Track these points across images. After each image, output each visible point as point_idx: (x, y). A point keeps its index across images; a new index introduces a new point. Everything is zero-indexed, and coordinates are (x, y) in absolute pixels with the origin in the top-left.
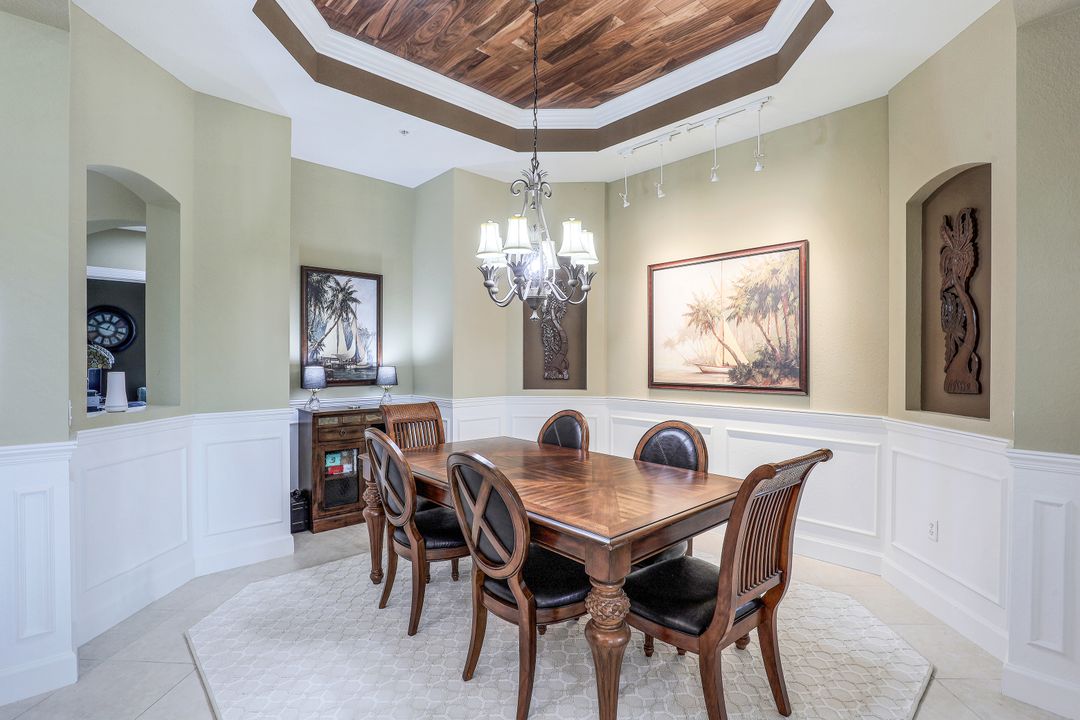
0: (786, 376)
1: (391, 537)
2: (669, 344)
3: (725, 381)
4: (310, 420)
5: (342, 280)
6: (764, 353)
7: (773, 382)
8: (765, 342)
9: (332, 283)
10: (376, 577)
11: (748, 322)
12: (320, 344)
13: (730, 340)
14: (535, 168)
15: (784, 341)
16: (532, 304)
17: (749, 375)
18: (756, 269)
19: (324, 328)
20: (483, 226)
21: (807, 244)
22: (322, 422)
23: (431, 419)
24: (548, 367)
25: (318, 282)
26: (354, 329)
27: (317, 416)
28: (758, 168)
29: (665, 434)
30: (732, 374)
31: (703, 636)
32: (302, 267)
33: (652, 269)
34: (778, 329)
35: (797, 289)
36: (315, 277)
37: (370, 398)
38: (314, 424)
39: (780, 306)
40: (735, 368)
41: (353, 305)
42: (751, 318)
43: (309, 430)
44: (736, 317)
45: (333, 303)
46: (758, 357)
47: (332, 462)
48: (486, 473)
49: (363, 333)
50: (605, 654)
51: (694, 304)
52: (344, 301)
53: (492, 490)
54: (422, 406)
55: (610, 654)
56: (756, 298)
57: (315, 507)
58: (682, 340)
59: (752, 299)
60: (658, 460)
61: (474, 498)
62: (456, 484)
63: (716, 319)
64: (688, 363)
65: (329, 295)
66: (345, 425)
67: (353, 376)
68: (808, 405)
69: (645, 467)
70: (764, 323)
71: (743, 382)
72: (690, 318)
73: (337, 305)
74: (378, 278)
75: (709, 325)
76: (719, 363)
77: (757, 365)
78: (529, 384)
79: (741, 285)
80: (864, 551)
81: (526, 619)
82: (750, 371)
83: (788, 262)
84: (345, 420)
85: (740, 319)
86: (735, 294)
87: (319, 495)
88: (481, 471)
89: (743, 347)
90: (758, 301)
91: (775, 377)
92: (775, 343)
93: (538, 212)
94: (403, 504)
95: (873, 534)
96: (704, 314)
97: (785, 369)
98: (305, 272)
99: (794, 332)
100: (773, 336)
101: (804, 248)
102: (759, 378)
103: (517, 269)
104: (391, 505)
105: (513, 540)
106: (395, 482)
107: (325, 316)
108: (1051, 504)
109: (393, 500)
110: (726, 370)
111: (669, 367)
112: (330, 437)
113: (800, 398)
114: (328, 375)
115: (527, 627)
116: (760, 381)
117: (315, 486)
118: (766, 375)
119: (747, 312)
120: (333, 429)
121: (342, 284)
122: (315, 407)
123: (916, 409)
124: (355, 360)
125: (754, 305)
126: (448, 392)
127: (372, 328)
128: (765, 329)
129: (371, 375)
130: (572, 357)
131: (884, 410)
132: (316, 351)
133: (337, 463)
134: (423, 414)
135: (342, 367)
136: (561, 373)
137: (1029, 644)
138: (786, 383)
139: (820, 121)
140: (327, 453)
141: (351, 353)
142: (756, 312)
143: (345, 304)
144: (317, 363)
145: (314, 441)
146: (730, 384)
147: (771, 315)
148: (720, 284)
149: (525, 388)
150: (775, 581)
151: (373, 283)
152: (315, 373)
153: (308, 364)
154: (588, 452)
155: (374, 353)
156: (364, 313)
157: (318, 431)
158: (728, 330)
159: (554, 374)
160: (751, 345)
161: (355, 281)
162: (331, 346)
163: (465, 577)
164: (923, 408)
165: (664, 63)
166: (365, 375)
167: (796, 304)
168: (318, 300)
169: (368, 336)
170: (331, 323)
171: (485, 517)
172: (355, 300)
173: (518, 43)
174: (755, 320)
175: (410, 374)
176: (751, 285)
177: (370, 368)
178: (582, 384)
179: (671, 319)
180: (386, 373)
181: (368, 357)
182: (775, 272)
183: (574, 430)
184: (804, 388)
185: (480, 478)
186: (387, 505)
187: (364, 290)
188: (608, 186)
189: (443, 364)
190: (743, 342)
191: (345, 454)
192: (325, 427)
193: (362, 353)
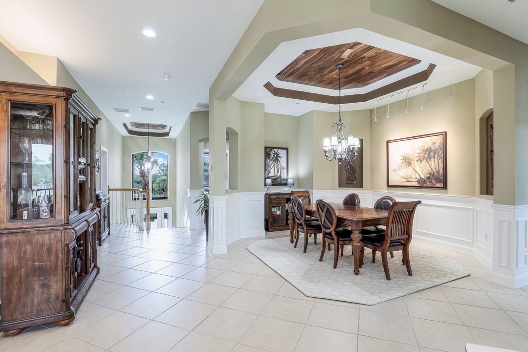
0: (438, 182)
1: (298, 227)
2: (395, 170)
3: (416, 184)
4: (268, 196)
5: (276, 150)
6: (430, 174)
7: (433, 185)
8: (430, 169)
9: (273, 152)
10: (292, 241)
11: (424, 162)
12: (269, 172)
13: (417, 169)
14: (340, 120)
15: (437, 169)
16: (340, 160)
17: (425, 182)
18: (427, 142)
19: (271, 166)
20: (324, 139)
21: (446, 133)
22: (272, 197)
23: (307, 196)
24: (348, 179)
25: (269, 151)
26: (279, 166)
27: (270, 195)
28: (422, 109)
29: (384, 200)
30: (418, 182)
31: (382, 247)
33: (388, 142)
34: (435, 165)
35: (442, 150)
36: (268, 150)
37: (285, 190)
38: (269, 197)
39: (436, 156)
40: (419, 180)
41: (279, 158)
42: (425, 160)
43: (268, 200)
44: (420, 160)
46: (428, 175)
47: (274, 210)
48: (326, 204)
49: (282, 168)
50: (355, 248)
51: (404, 155)
52: (276, 157)
53: (328, 209)
54: (304, 192)
55: (356, 248)
56: (427, 153)
57: (269, 223)
58: (399, 169)
59: (426, 153)
60: (381, 209)
61: (323, 212)
62: (318, 209)
63: (412, 161)
64: (402, 178)
65: (272, 156)
66: (278, 198)
67: (280, 182)
68: (447, 193)
69: (377, 210)
70: (430, 162)
71: (422, 185)
72: (402, 161)
73: (274, 159)
74: (287, 149)
75: (410, 163)
76: (413, 178)
77: (428, 178)
78: (340, 186)
79: (421, 148)
80: (466, 247)
81: (336, 243)
82: (425, 181)
83: (439, 140)
84: (278, 196)
85: (421, 161)
86: (419, 152)
87: (270, 220)
88: (325, 204)
89: (422, 171)
90: (428, 154)
91: (434, 183)
92: (434, 170)
93: (341, 133)
94: (302, 216)
95: (471, 241)
96: (408, 159)
97: (438, 180)
98: (266, 148)
99: (441, 166)
100: (433, 167)
101: (445, 134)
102: (428, 183)
103: (335, 151)
104: (298, 217)
105: (333, 222)
106: (300, 210)
107: (271, 162)
108: (504, 221)
109: (299, 216)
110: (416, 180)
111: (395, 179)
112: (274, 202)
113: (443, 191)
114: (272, 182)
115: (336, 245)
116: (429, 184)
117: (269, 217)
118: (431, 182)
119: (424, 158)
120: (274, 199)
121: (276, 152)
122: (269, 192)
123: (485, 194)
124: (280, 177)
125: (426, 156)
126: (312, 188)
127: (285, 166)
128: (430, 165)
129: (285, 182)
130: (357, 175)
131: (474, 194)
132: (269, 174)
133: (275, 210)
134: (304, 194)
135: (276, 179)
136: (353, 181)
137: (498, 265)
138: (438, 185)
139: (450, 86)
140: (273, 207)
141: (279, 175)
142: (427, 158)
143: (277, 158)
144: (269, 178)
145: (269, 203)
146: (418, 185)
147: (433, 160)
148: (414, 148)
149: (339, 187)
150: (406, 236)
151: (285, 151)
152: (269, 181)
153: (266, 178)
154: (359, 207)
155: (286, 175)
156: (283, 161)
157: (270, 199)
158: (417, 165)
159: (350, 182)
160: (425, 171)
161: (280, 150)
162: (272, 173)
163: (319, 244)
164: (487, 194)
165: (386, 74)
166: (283, 182)
167: (442, 155)
168: (269, 158)
169: (284, 169)
170: (273, 165)
171: (325, 216)
172: (280, 157)
173: (335, 76)
174: (427, 161)
175: (298, 181)
176: (425, 148)
177: (284, 180)
178: (361, 186)
179: (396, 161)
180: (290, 181)
181: (284, 176)
182: (434, 143)
183: (355, 200)
184: (445, 187)
185: (325, 206)
186: (297, 218)
187: (282, 153)
188: (371, 110)
189: (309, 178)
190: (422, 170)
191: (277, 208)
192: (272, 199)
193: (282, 175)
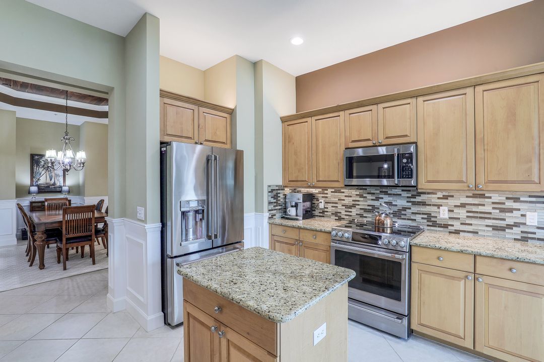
9: (44, 159)
12: (39, 179)
19: (40, 174)
25: (38, 159)
26: (53, 174)
32: (31, 154)
36: (36, 157)
45: (44, 165)
49: (57, 175)
65: (42, 163)
67: (53, 189)
73: (46, 166)
98: (32, 156)
107: (41, 170)
114: (39, 189)
122: (34, 200)
124: (54, 184)
127: (61, 174)
129: (60, 189)
132: (37, 182)
135: (48, 187)
141: (52, 182)
144: (36, 186)
152: (34, 189)
153: (33, 186)
155: (62, 182)
157: (32, 207)
162: (43, 180)
166: (58, 189)
168: (38, 165)
169: (59, 176)
170: (43, 172)
175: (75, 189)
177: (60, 187)
180: (65, 189)
181: (59, 182)
192: (35, 206)
193: (56, 182)
